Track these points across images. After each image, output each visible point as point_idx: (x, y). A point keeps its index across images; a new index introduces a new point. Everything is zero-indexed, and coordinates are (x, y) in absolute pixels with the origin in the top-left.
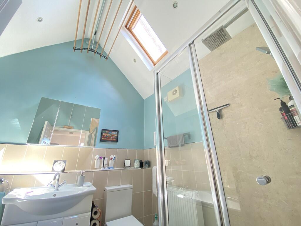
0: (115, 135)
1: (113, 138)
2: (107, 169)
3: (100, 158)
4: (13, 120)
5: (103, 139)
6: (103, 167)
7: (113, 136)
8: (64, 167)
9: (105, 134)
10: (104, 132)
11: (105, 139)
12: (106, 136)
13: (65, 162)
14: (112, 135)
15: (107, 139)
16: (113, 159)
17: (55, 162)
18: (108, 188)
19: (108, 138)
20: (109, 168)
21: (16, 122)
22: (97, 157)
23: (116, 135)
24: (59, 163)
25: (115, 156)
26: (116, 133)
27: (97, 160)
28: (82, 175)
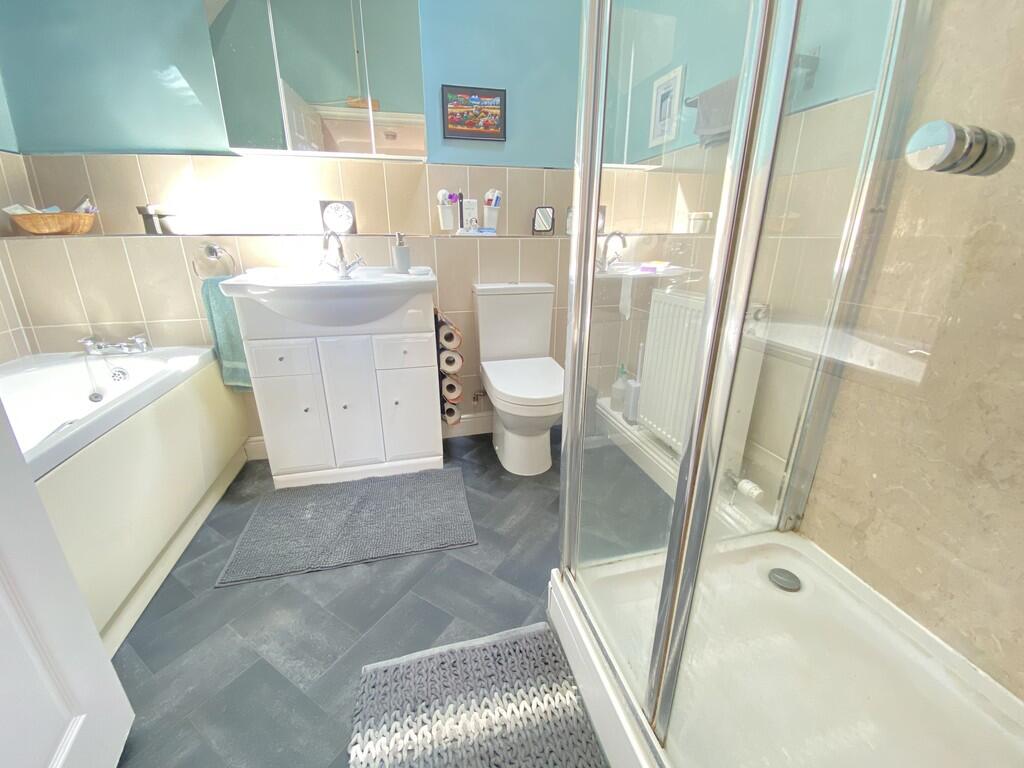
0: (495, 111)
1: (486, 125)
2: (473, 232)
3: (451, 197)
4: (165, 72)
5: (450, 126)
6: (462, 226)
7: (486, 113)
8: (351, 221)
9: (456, 107)
10: (450, 96)
11: (459, 127)
12: (462, 114)
13: (350, 205)
14: (480, 110)
15: (465, 128)
16: (494, 202)
17: (324, 205)
18: (479, 287)
19: (471, 124)
20: (480, 230)
21: (176, 80)
22: (442, 194)
23: (498, 112)
24: (337, 209)
25: (497, 193)
26: (498, 100)
27: (443, 204)
28: (400, 244)
